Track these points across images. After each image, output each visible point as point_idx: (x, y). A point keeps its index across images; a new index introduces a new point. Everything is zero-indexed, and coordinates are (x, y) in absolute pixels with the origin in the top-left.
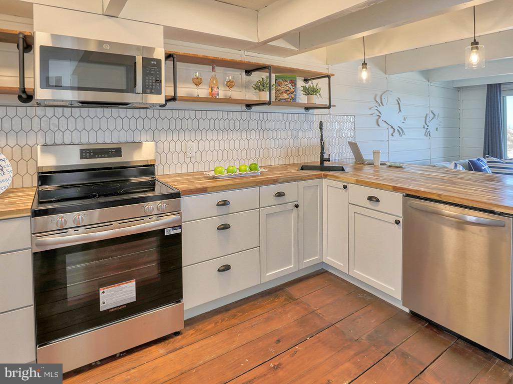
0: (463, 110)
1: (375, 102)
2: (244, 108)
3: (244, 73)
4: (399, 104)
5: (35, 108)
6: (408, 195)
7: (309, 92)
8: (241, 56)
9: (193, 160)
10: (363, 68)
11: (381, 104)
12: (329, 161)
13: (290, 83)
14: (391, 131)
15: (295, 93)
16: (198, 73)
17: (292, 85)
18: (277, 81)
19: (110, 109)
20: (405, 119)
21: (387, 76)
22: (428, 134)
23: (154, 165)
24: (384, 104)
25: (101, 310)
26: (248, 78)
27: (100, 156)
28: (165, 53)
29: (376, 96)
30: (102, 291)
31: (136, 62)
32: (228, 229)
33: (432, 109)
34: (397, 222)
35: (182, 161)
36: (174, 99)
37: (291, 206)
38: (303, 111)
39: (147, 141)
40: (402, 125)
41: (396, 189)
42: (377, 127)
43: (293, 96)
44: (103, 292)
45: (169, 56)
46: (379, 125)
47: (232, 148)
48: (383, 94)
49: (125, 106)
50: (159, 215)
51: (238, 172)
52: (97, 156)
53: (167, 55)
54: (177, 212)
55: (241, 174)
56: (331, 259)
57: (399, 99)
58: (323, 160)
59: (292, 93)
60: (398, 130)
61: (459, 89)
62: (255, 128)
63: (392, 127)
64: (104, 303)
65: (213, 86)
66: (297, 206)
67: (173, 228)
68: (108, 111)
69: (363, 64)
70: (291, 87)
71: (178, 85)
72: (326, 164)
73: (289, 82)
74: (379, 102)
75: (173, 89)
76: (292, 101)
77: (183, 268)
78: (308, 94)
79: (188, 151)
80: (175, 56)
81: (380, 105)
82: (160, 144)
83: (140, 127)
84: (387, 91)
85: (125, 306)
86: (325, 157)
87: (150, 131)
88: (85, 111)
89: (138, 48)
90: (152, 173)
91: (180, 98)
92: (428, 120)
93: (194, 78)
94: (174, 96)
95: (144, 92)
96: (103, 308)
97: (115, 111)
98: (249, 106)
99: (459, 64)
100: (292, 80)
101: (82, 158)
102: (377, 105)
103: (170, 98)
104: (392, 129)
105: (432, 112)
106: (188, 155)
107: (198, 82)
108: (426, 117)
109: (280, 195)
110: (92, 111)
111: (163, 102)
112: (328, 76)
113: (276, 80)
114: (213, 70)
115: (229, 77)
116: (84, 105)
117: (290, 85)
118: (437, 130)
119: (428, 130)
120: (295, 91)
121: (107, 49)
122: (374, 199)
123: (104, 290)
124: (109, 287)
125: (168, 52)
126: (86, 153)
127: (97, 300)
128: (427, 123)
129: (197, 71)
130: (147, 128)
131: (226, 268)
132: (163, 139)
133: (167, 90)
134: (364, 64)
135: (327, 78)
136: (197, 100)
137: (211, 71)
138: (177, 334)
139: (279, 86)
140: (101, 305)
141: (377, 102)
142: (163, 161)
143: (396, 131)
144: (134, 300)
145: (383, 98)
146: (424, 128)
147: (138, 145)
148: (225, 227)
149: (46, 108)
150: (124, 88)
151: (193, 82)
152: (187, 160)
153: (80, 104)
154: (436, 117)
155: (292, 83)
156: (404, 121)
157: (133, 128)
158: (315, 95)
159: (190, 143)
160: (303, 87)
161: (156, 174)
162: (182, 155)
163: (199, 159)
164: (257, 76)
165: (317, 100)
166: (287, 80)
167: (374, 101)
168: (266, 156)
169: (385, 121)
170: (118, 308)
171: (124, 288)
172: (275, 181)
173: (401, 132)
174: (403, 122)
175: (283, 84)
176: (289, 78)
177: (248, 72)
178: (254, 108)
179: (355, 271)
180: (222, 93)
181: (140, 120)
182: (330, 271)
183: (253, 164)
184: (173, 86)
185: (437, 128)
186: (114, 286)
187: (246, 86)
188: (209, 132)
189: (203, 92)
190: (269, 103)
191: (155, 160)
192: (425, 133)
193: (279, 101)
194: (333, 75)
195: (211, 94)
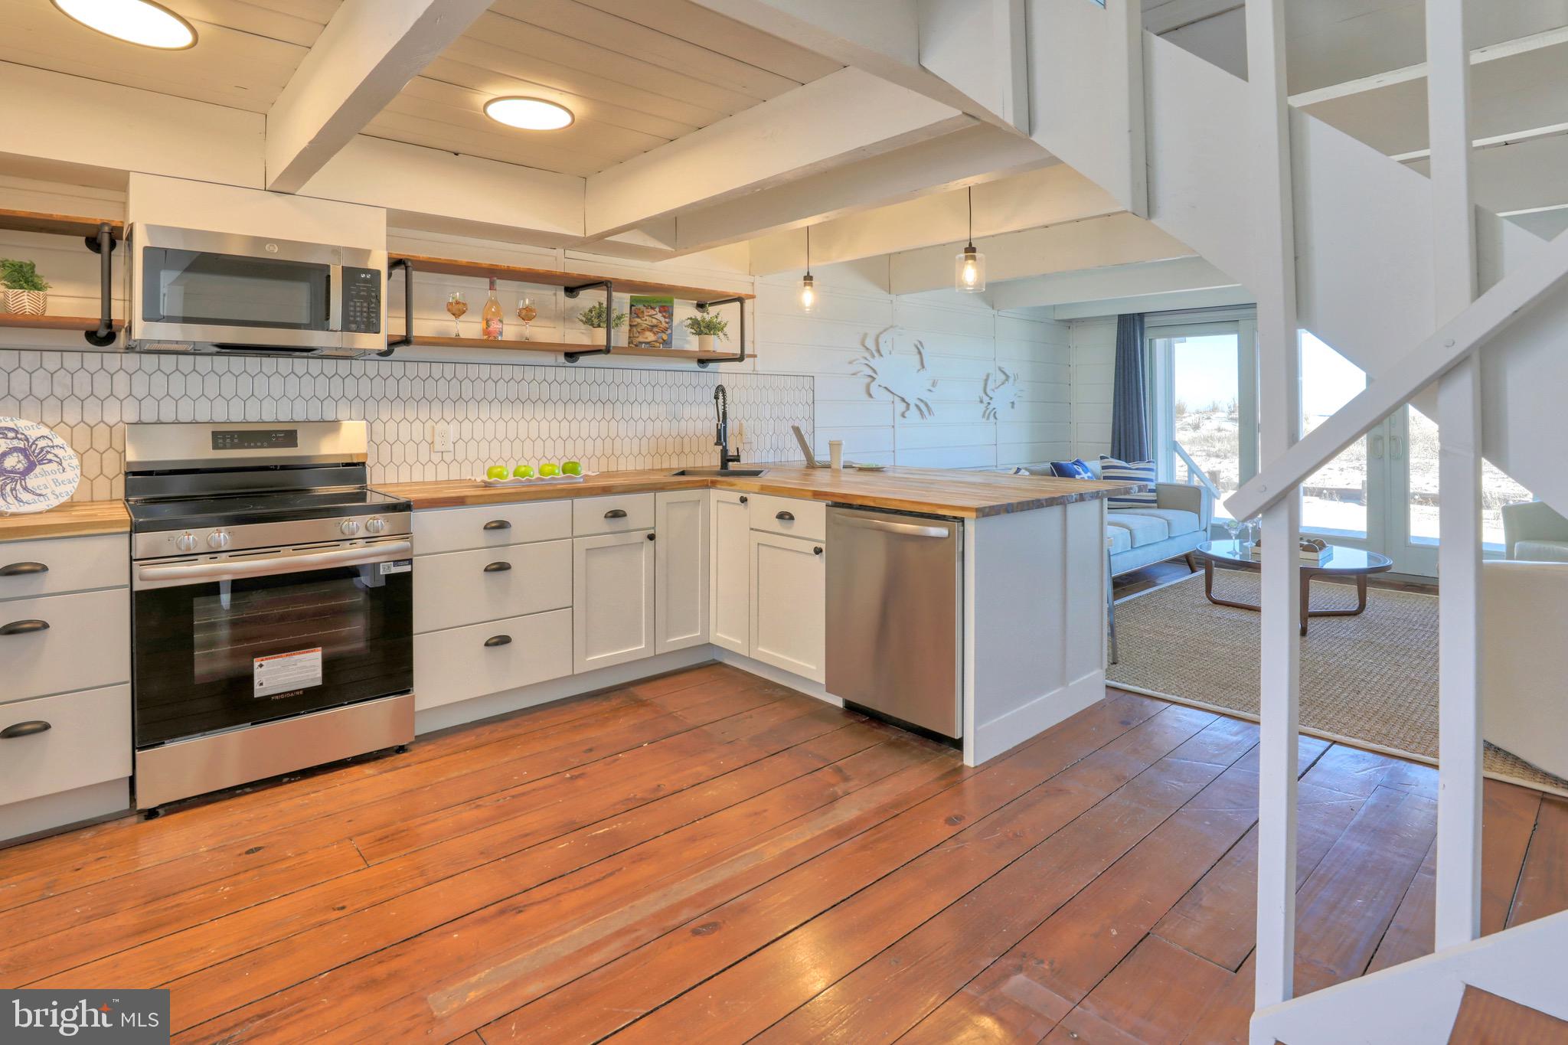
0: (1076, 366)
1: (863, 349)
2: (562, 359)
3: (561, 293)
4: (920, 353)
5: (119, 355)
6: (837, 505)
7: (703, 328)
8: (556, 260)
9: (448, 457)
10: (805, 284)
11: (876, 354)
12: (738, 460)
13: (660, 312)
14: (901, 407)
15: (669, 331)
16: (458, 294)
17: (665, 317)
18: (633, 308)
19: (275, 359)
20: (934, 384)
21: (893, 297)
22: (990, 414)
23: (363, 464)
24: (883, 353)
25: (257, 694)
26: (571, 302)
27: (252, 444)
28: (389, 258)
29: (865, 335)
30: (259, 663)
31: (329, 276)
32: (508, 571)
33: (1002, 365)
34: (818, 551)
35: (424, 458)
36: (406, 341)
37: (640, 536)
38: (694, 366)
39: (351, 419)
40: (926, 396)
41: (817, 495)
42: (865, 397)
43: (665, 337)
44: (261, 666)
45: (395, 263)
46: (870, 395)
47: (534, 436)
48: (881, 333)
49: (305, 354)
50: (370, 540)
51: (537, 475)
52: (246, 444)
53: (393, 261)
54: (406, 534)
55: (543, 480)
56: (723, 636)
57: (920, 343)
58: (726, 459)
59: (664, 331)
60: (917, 406)
61: (1069, 323)
62: (585, 398)
63: (903, 400)
64: (261, 684)
65: (489, 317)
66: (651, 537)
67: (396, 563)
68: (269, 363)
69: (805, 278)
70: (662, 319)
71: (415, 314)
72: (732, 466)
73: (657, 309)
74: (873, 348)
75: (404, 321)
76: (663, 348)
77: (414, 636)
78: (699, 333)
79: (437, 439)
80: (409, 264)
81: (873, 356)
82: (378, 427)
83: (337, 393)
84: (892, 327)
85: (301, 692)
86: (730, 454)
87: (357, 404)
88: (222, 362)
89: (335, 250)
90: (362, 479)
91: (421, 340)
92: (991, 385)
93: (451, 303)
94: (406, 336)
95: (346, 327)
96: (259, 692)
97: (284, 363)
98: (572, 355)
99: (1044, 275)
100: (663, 307)
101: (216, 447)
102: (867, 355)
103: (398, 339)
104: (905, 404)
105: (1000, 369)
106: (438, 447)
107: (458, 310)
108: (986, 380)
109: (616, 514)
110: (237, 362)
111: (384, 347)
112: (740, 300)
113: (631, 306)
114: (492, 287)
115: (524, 301)
116: (224, 350)
117: (659, 316)
118: (1013, 407)
119: (991, 407)
120: (671, 327)
121: (273, 253)
122: (787, 517)
123: (263, 663)
124: (272, 658)
125: (395, 256)
126: (224, 439)
127: (250, 678)
128: (988, 392)
129: (457, 288)
130: (351, 395)
131: (503, 640)
132: (385, 417)
133: (391, 324)
134: (808, 278)
135: (738, 303)
136: (457, 342)
137: (488, 288)
138: (401, 749)
139: (638, 317)
140: (256, 687)
141: (867, 349)
142: (385, 458)
143: (912, 407)
144: (319, 683)
145: (881, 340)
146: (981, 402)
147: (331, 426)
148: (502, 567)
149: (143, 355)
150: (305, 320)
151: (449, 310)
152: (436, 458)
153: (219, 350)
154: (1011, 380)
155: (665, 311)
156: (932, 388)
157: (322, 395)
158: (714, 334)
159: (442, 425)
160: (691, 319)
161: (368, 482)
162: (425, 447)
163: (460, 457)
164: (590, 299)
165: (718, 344)
166: (653, 305)
167: (861, 347)
168: (608, 452)
169: (885, 388)
170: (289, 695)
171: (301, 660)
172: (606, 491)
173: (924, 409)
174: (930, 391)
175: (646, 314)
176: (657, 302)
177: (571, 290)
178: (583, 360)
179: (760, 649)
180: (510, 330)
181: (337, 380)
182: (727, 662)
183: (570, 462)
184: (405, 316)
185: (1013, 403)
186: (281, 657)
187: (565, 317)
188: (485, 405)
189: (470, 328)
190: (607, 350)
191: (366, 455)
192: (985, 412)
193: (636, 346)
194: (752, 297)
195: (486, 332)
